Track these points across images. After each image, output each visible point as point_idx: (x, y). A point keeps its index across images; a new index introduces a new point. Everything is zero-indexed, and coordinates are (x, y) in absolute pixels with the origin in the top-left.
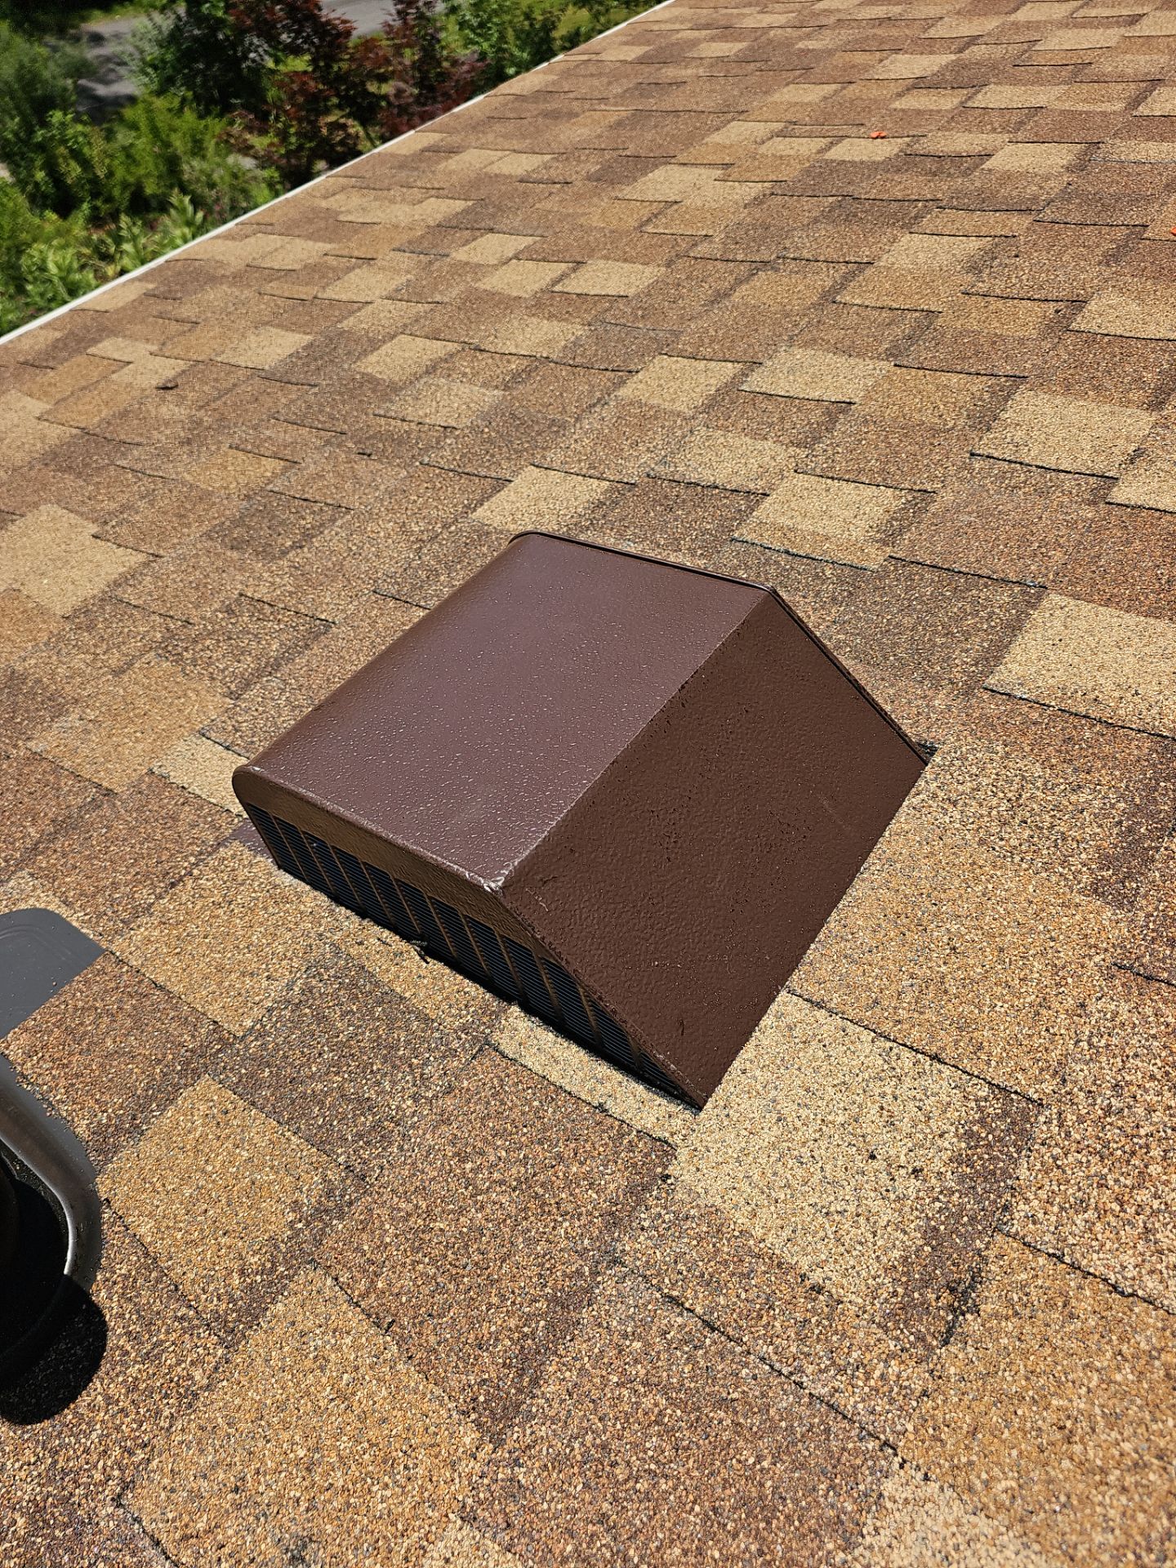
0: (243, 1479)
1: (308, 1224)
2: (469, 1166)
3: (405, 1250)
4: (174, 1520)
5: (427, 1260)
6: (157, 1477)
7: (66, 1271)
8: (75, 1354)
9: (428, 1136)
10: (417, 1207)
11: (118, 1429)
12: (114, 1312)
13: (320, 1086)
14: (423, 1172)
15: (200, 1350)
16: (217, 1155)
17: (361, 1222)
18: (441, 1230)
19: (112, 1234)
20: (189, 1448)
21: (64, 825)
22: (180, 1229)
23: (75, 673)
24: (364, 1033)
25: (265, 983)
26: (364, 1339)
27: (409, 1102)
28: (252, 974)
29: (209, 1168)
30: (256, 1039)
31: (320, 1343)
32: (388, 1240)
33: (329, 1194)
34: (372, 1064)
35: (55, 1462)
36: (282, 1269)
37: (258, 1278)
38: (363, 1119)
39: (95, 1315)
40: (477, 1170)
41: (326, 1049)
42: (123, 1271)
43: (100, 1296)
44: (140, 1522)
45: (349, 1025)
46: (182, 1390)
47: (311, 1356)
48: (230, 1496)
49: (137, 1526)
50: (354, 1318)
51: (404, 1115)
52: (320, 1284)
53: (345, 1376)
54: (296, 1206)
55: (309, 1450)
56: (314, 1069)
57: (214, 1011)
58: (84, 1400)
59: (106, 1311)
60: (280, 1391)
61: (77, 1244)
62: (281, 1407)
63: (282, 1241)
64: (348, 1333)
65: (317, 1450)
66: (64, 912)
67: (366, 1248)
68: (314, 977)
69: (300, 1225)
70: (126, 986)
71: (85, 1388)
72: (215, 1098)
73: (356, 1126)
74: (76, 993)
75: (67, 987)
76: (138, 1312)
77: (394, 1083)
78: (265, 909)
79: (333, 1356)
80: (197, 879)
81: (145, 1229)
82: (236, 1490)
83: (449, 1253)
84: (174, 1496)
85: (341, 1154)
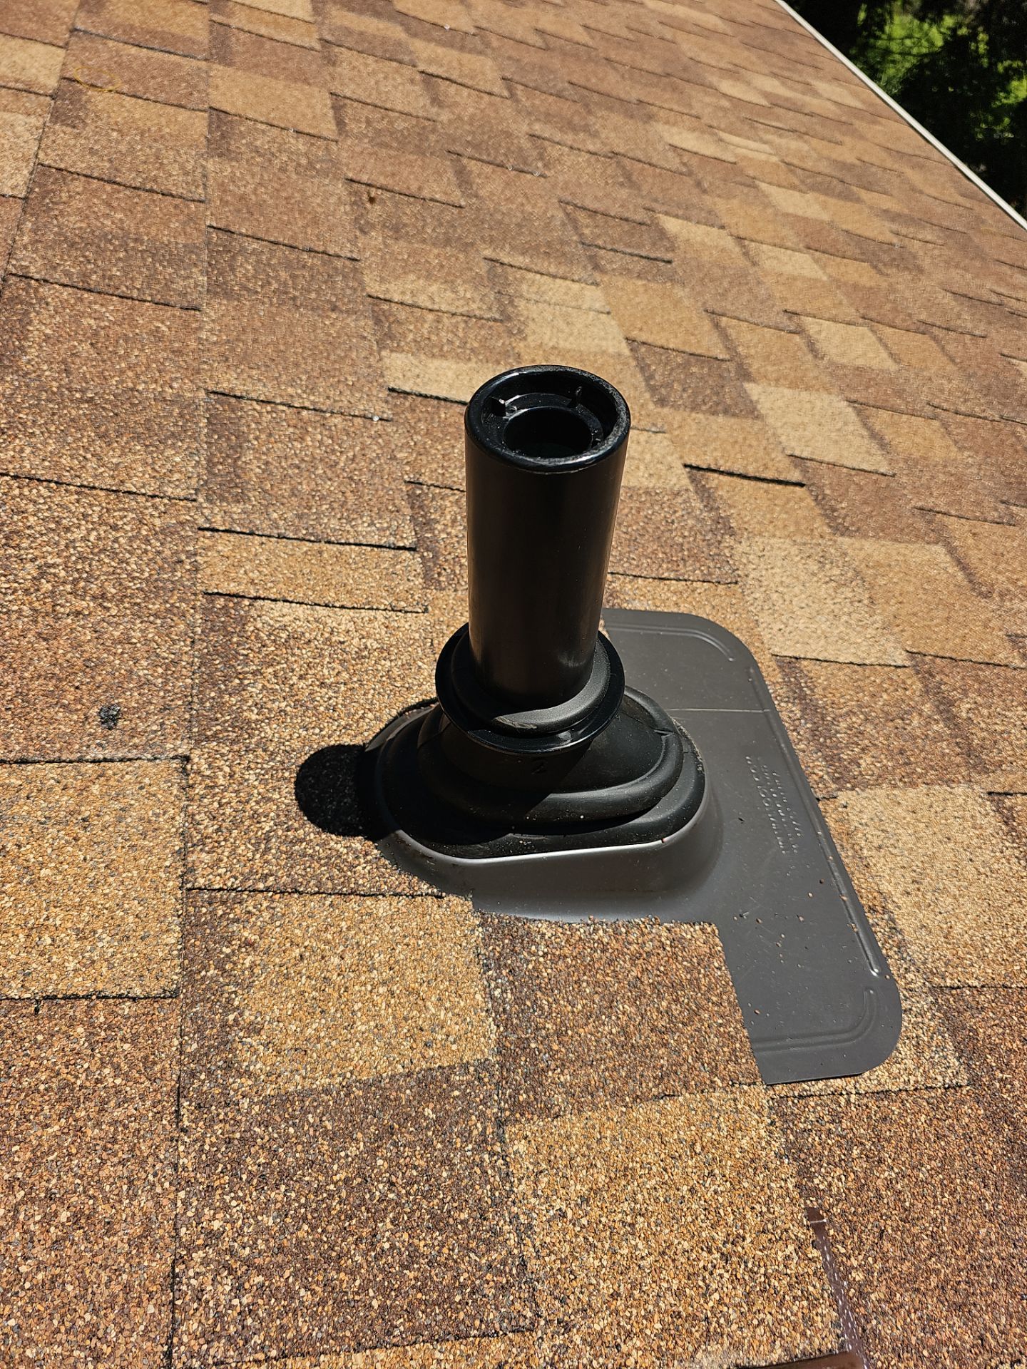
0: (85, 828)
1: (225, 1025)
2: (64, 1216)
3: (77, 1077)
4: (122, 777)
5: (42, 1087)
6: (165, 786)
7: (401, 831)
8: (331, 803)
9: (150, 1204)
10: (98, 1124)
11: (237, 792)
12: (332, 843)
13: (353, 1151)
14: (123, 1163)
15: (222, 871)
16: (388, 1005)
17: (154, 1063)
18: (47, 1126)
19: (403, 881)
20: (154, 814)
22: (349, 929)
24: (365, 1254)
25: (558, 1204)
26: (55, 977)
27: (216, 1225)
28: (585, 1200)
29: (382, 990)
30: (483, 1133)
31: (100, 944)
32: (106, 1071)
33: (228, 1066)
34: (313, 1228)
35: (265, 751)
36: (212, 972)
37: (228, 951)
38: (262, 1160)
39: (347, 831)
40: (48, 1219)
41: (391, 1196)
42: (359, 868)
43: (357, 843)
44: (149, 760)
45: (393, 1247)
46: (208, 841)
47: (100, 931)
48: (87, 814)
49: (149, 756)
50: (81, 985)
51: (210, 1206)
52: (146, 982)
53: (49, 941)
54: (254, 1029)
55: (39, 878)
56: (380, 1162)
57: (573, 1125)
58: (288, 789)
59: (341, 838)
60: (107, 891)
62: (94, 885)
63: (235, 992)
64: (75, 970)
65: (31, 882)
66: (866, 1083)
67: (126, 1046)
68: (504, 1263)
69: (231, 1017)
70: (691, 1068)
71: (296, 794)
72: (454, 1047)
73: (262, 1147)
74: (724, 1021)
75: (738, 1016)
76: (311, 856)
77: (261, 1230)
79: (76, 946)
81: (382, 907)
82: (84, 820)
83: (18, 1113)
84: (138, 786)
85: (250, 1106)
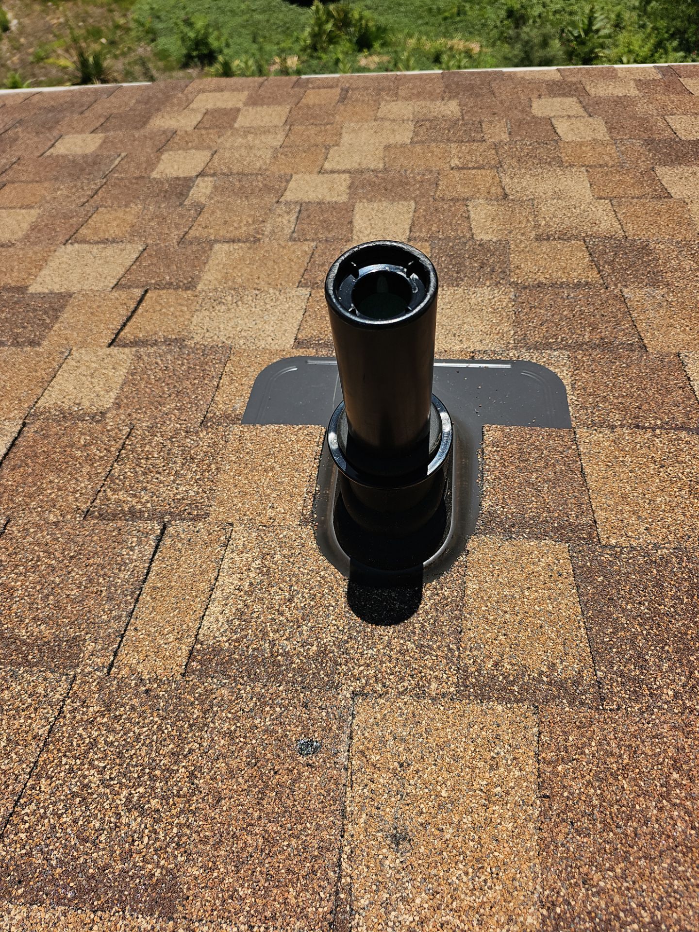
0: (409, 765)
1: (549, 683)
2: (675, 776)
3: (591, 770)
4: (366, 738)
5: (599, 792)
6: (377, 708)
7: (424, 563)
8: (395, 605)
9: (665, 726)
10: (621, 756)
11: (382, 662)
12: (426, 607)
13: (623, 620)
14: (643, 742)
15: (445, 676)
16: (536, 591)
17: (581, 722)
18: (623, 787)
19: (455, 571)
20: (401, 716)
21: (604, 345)
22: (487, 606)
23: (680, 269)
24: (678, 621)
25: (642, 530)
26: (525, 784)
27: (671, 693)
28: (639, 517)
29: (527, 593)
30: (611, 555)
31: (502, 754)
32: (587, 751)
33: (576, 683)
34: (666, 644)
35: (347, 642)
36: (516, 688)
37: (501, 678)
38: (632, 667)
39: (418, 597)
40: (678, 785)
41: (646, 604)
42: (446, 593)
43: (427, 593)
44: (353, 718)
45: (673, 607)
46: (421, 683)
47: (492, 754)
48: (396, 764)
49: (350, 718)
50: (531, 766)
51: (660, 696)
52: (529, 724)
53: (499, 789)
54: (552, 666)
55: (449, 797)
56: (629, 607)
57: (600, 515)
58: (380, 630)
59: (423, 602)
60: (462, 749)
61: (439, 557)
62: (455, 758)
63: (529, 675)
64: (520, 770)
65: (452, 803)
66: (568, 389)
67: (571, 739)
68: (677, 557)
69: (545, 679)
70: (567, 457)
71: (385, 625)
72: (561, 561)
73: (625, 667)
74: (540, 435)
75: (539, 429)
76: (435, 621)
77: (671, 669)
78: (681, 489)
79: (503, 770)
80: (655, 436)
81: (472, 586)
82: (401, 765)
83: (616, 807)
84: (375, 727)
85: (602, 671)
